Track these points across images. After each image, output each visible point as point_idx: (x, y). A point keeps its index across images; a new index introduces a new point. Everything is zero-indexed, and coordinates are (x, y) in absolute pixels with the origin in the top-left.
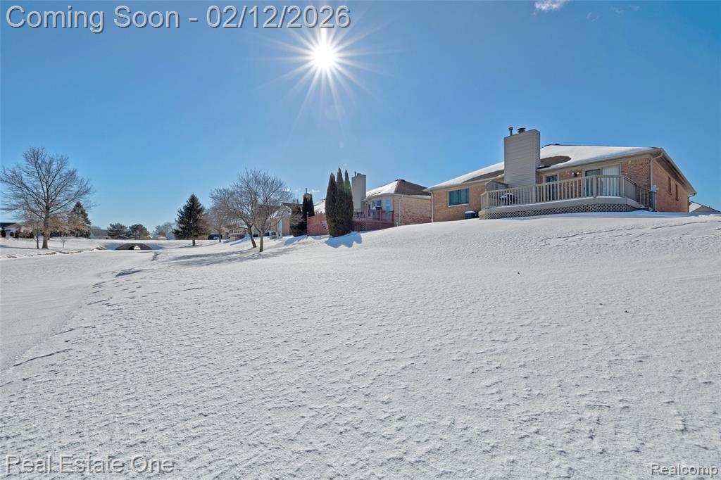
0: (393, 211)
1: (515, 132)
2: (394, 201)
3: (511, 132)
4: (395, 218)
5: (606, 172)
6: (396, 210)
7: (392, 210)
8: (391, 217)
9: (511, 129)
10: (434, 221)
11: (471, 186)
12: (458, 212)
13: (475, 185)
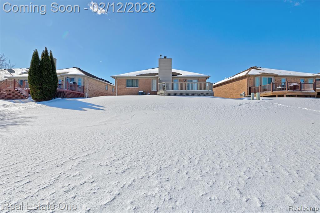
0: (84, 87)
1: (163, 57)
2: (84, 80)
3: (161, 57)
4: (85, 91)
5: (194, 81)
6: (85, 86)
7: (83, 85)
8: (82, 90)
9: (161, 55)
10: (118, 95)
11: (140, 79)
12: (132, 91)
13: (142, 78)
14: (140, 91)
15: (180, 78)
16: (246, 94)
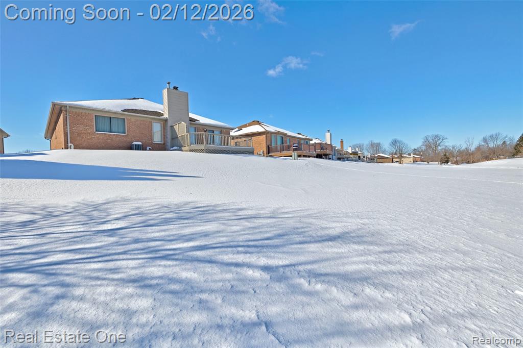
5: (216, 132)
9: (169, 83)
11: (129, 118)
12: (112, 140)
13: (132, 118)
14: (135, 143)
15: (198, 126)
16: (265, 153)
